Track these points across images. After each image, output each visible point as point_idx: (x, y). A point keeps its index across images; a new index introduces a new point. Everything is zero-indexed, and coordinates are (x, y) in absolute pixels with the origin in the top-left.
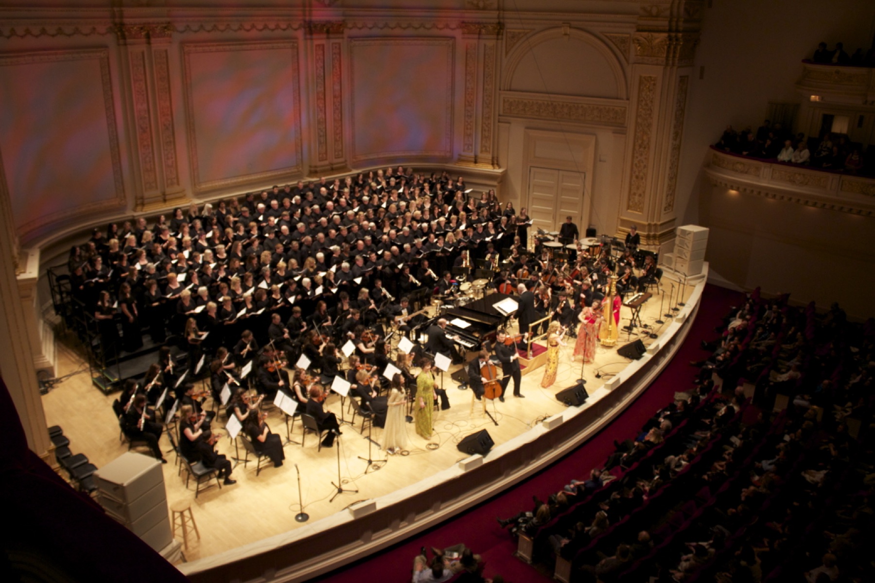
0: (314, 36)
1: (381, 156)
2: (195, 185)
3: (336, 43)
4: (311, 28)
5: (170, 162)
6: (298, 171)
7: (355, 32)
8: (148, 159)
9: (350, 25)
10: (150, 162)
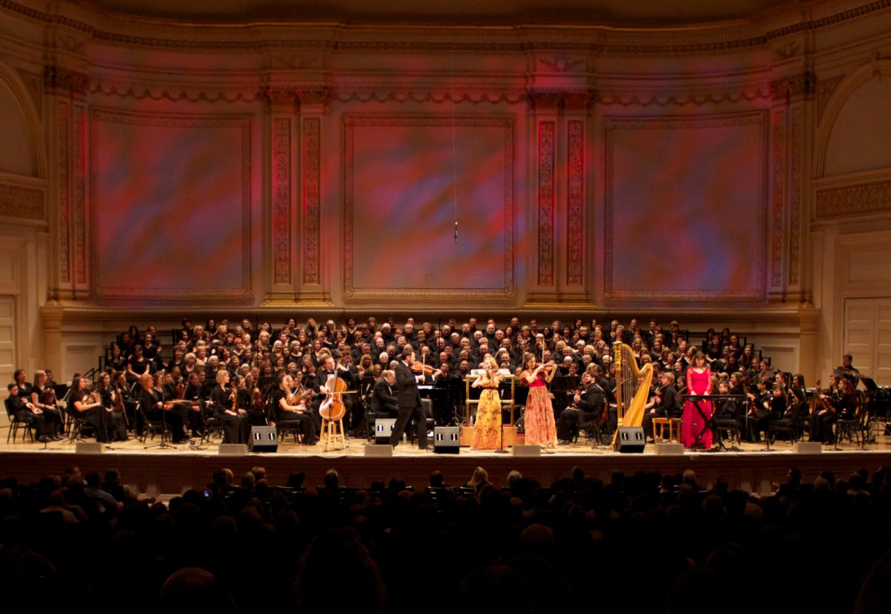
0: (538, 111)
1: (659, 295)
2: (345, 288)
3: (576, 122)
4: (534, 99)
5: (311, 254)
6: (506, 296)
7: (616, 109)
8: (282, 247)
9: (608, 99)
10: (286, 250)
